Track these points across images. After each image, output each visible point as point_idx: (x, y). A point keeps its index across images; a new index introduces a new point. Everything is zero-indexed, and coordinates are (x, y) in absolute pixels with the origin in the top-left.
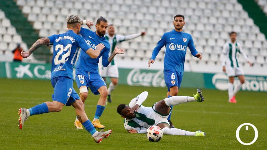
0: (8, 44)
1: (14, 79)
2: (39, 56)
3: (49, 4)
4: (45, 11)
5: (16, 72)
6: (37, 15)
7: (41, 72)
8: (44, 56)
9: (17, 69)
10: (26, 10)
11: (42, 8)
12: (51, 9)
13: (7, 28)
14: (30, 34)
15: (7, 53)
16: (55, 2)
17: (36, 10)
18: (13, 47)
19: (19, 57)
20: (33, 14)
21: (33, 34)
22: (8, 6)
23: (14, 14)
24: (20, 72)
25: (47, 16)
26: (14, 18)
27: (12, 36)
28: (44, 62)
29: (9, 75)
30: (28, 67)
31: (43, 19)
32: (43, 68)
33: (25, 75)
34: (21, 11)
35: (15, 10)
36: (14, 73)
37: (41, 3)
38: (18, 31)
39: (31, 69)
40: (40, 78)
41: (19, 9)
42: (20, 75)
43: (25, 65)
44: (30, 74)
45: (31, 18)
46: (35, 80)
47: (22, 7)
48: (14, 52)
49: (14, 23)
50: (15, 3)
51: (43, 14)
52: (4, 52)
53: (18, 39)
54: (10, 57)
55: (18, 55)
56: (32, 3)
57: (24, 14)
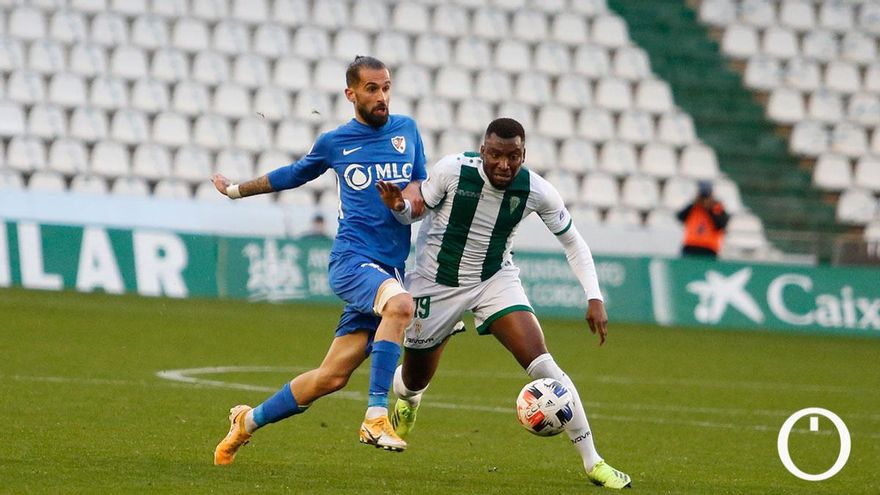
0: (662, 183)
1: (687, 329)
2: (787, 236)
3: (836, 18)
4: (818, 46)
5: (694, 300)
6: (784, 64)
7: (797, 300)
8: (807, 236)
9: (696, 287)
10: (737, 43)
11: (801, 36)
12: (840, 37)
13: (657, 119)
14: (754, 142)
15: (655, 220)
16: (857, 9)
17: (781, 44)
18: (681, 196)
19: (706, 238)
20: (764, 59)
21: (767, 143)
22: (663, 28)
23: (687, 59)
24: (710, 301)
25: (823, 67)
26: (687, 76)
27: (679, 152)
28: (809, 261)
29: (662, 312)
30: (742, 277)
31: (809, 79)
32: (805, 283)
33: (731, 311)
34: (716, 47)
35: (690, 45)
36: (686, 302)
37: (798, 14)
38: (703, 129)
39: (757, 289)
40: (794, 323)
41: (708, 38)
42: (708, 314)
43: (729, 269)
44: (750, 309)
45: (756, 77)
46: (772, 333)
47: (721, 30)
48: (684, 216)
49: (685, 97)
50: (691, 15)
51: (807, 61)
52: (644, 215)
53: (702, 163)
54: (669, 237)
55: (700, 231)
56: (764, 14)
57: (730, 60)
